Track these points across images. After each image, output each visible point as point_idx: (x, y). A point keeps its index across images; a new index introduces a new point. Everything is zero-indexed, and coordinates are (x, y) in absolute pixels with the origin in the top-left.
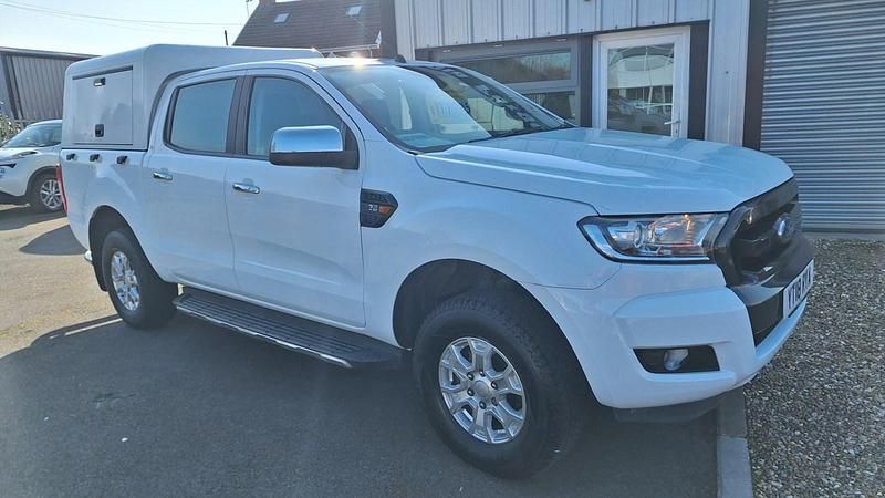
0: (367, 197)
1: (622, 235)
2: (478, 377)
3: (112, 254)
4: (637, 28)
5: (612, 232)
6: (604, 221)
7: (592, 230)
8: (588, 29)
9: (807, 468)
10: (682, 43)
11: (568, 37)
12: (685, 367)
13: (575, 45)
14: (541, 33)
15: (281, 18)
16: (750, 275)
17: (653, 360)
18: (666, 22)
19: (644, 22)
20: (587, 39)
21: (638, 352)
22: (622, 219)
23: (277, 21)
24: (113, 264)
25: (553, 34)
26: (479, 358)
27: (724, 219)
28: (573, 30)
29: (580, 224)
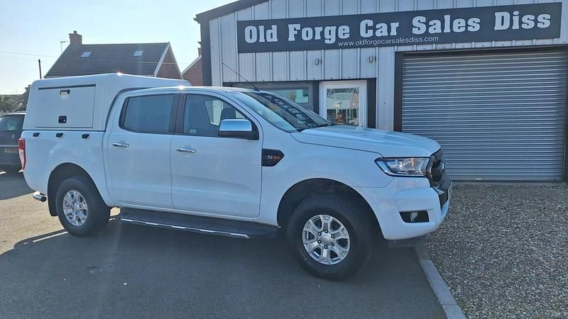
0: (265, 152)
1: (393, 166)
2: (323, 233)
3: (67, 192)
4: (342, 80)
5: (389, 164)
6: (385, 160)
7: (381, 164)
8: (317, 78)
9: (458, 267)
10: (363, 89)
11: (307, 82)
12: (417, 220)
13: (310, 87)
14: (293, 79)
15: (86, 54)
16: (436, 183)
17: (406, 216)
18: (355, 78)
19: (345, 77)
20: (316, 84)
21: (400, 213)
22: (392, 159)
23: (83, 56)
24: (65, 199)
25: (299, 79)
26: (326, 224)
27: (428, 160)
28: (310, 78)
29: (375, 161)
